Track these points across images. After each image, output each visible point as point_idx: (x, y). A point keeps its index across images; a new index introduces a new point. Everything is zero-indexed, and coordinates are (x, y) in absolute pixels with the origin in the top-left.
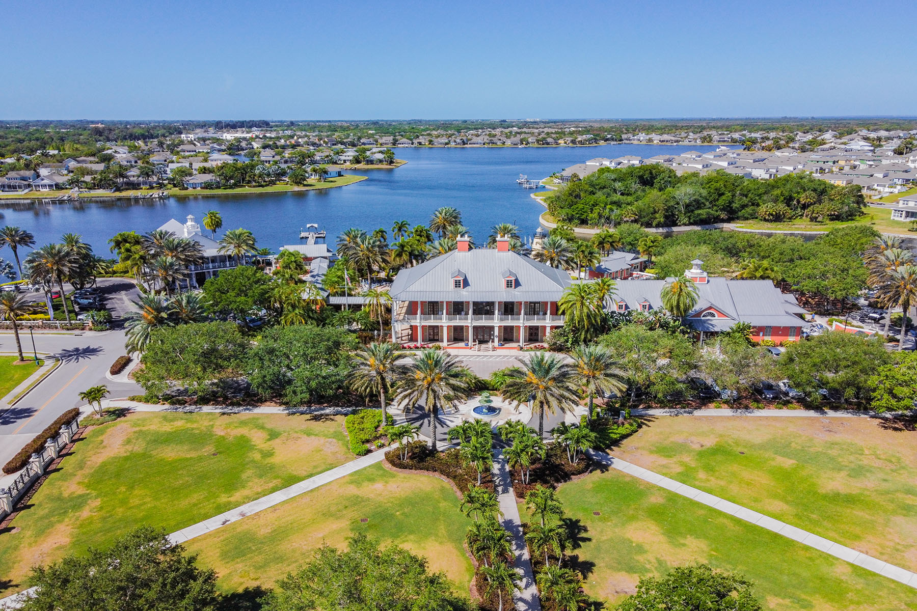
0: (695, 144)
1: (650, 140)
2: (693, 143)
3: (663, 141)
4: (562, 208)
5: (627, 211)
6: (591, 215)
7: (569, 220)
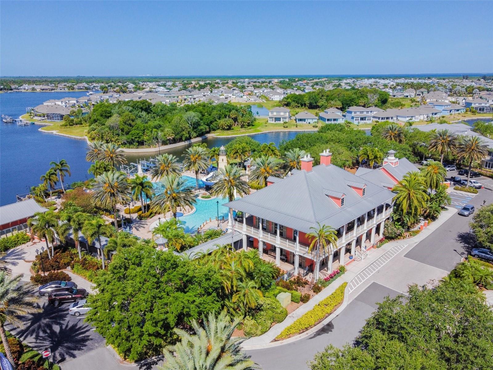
0: (64, 91)
1: (33, 89)
2: (63, 91)
3: (43, 90)
4: (118, 135)
5: (168, 131)
6: (145, 138)
7: (130, 143)
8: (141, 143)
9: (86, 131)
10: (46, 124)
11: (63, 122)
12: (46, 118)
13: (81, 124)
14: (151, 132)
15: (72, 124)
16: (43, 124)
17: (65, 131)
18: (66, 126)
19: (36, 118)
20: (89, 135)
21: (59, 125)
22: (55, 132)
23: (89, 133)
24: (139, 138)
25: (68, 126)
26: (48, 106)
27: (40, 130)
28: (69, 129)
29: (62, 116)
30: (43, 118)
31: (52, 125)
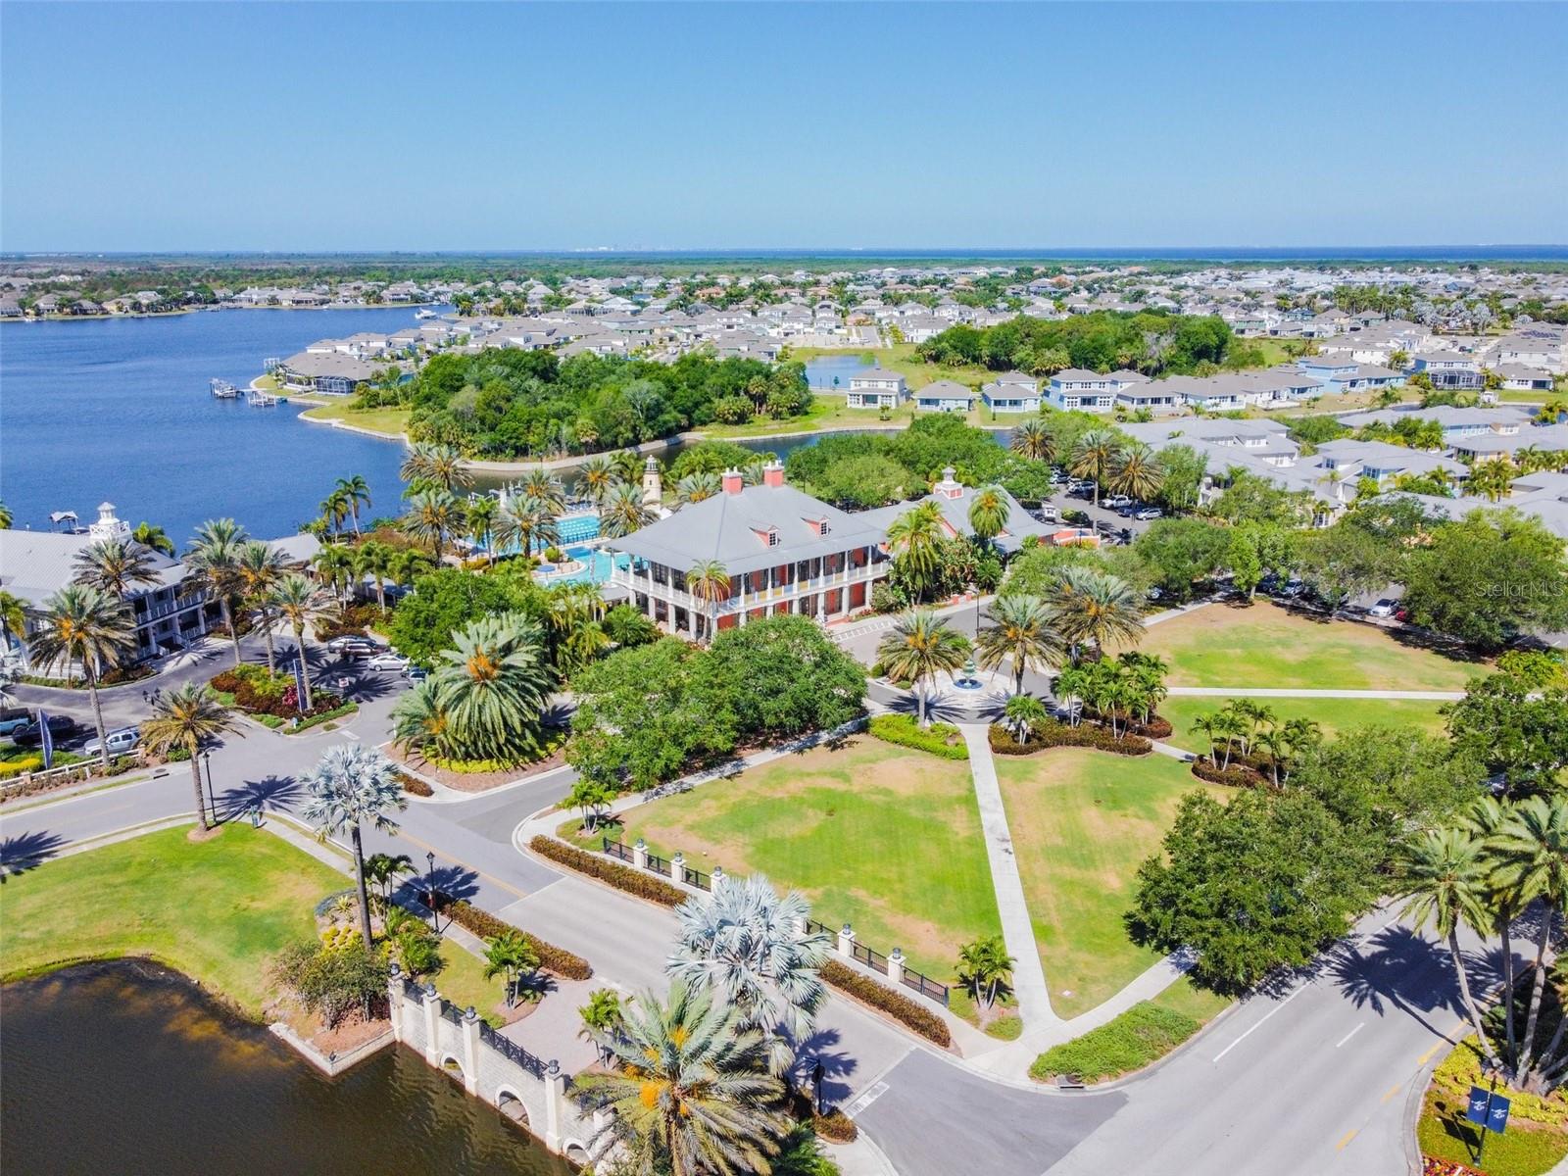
0: (355, 306)
4: (474, 432)
5: (584, 426)
6: (532, 439)
7: (495, 451)
8: (521, 451)
9: (406, 420)
10: (315, 402)
11: (354, 399)
12: (313, 386)
13: (397, 404)
14: (546, 426)
15: (373, 402)
16: (307, 402)
17: (360, 421)
18: (360, 407)
19: (290, 387)
20: (412, 432)
21: (346, 405)
22: (335, 423)
23: (410, 425)
24: (517, 438)
25: (366, 409)
26: (317, 356)
27: (301, 416)
28: (368, 415)
29: (352, 385)
30: (307, 388)
31: (328, 404)
